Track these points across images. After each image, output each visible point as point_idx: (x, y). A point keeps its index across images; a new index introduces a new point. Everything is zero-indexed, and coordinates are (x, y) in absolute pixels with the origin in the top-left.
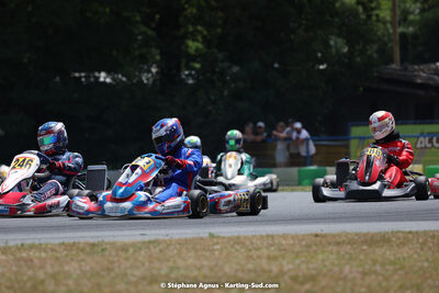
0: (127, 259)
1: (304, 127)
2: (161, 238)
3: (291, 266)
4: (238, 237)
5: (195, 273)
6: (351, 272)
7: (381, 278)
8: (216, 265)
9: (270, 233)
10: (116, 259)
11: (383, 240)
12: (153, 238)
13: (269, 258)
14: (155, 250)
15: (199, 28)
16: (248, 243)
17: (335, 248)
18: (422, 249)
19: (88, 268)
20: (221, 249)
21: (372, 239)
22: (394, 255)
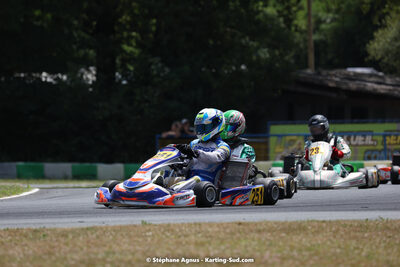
0: (66, 244)
2: (98, 225)
3: (216, 252)
4: (169, 225)
5: (130, 257)
6: (271, 257)
7: (297, 263)
8: (148, 250)
9: (197, 221)
10: (56, 244)
11: (300, 228)
12: (90, 225)
13: (196, 244)
14: (92, 236)
15: (134, 34)
16: (177, 230)
17: (257, 236)
18: (335, 237)
19: (31, 252)
20: (153, 235)
21: (290, 227)
22: (310, 242)
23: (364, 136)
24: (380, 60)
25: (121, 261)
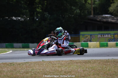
0: (20, 67)
1: (68, 32)
2: (29, 61)
3: (64, 69)
4: (50, 61)
5: (39, 71)
6: (80, 70)
7: (88, 72)
8: (44, 69)
9: (59, 60)
10: (17, 67)
11: (89, 62)
12: (27, 61)
13: (58, 67)
14: (28, 65)
15: (40, 5)
16: (53, 63)
17: (76, 64)
18: (99, 64)
19: (9, 69)
20: (46, 64)
21: (86, 62)
22: (92, 66)
23: (108, 35)
24: (112, 13)
25: (36, 72)
